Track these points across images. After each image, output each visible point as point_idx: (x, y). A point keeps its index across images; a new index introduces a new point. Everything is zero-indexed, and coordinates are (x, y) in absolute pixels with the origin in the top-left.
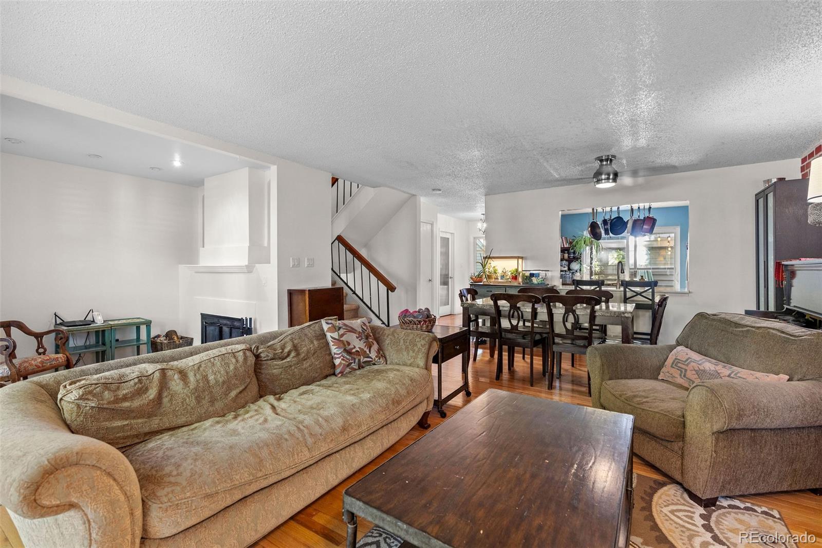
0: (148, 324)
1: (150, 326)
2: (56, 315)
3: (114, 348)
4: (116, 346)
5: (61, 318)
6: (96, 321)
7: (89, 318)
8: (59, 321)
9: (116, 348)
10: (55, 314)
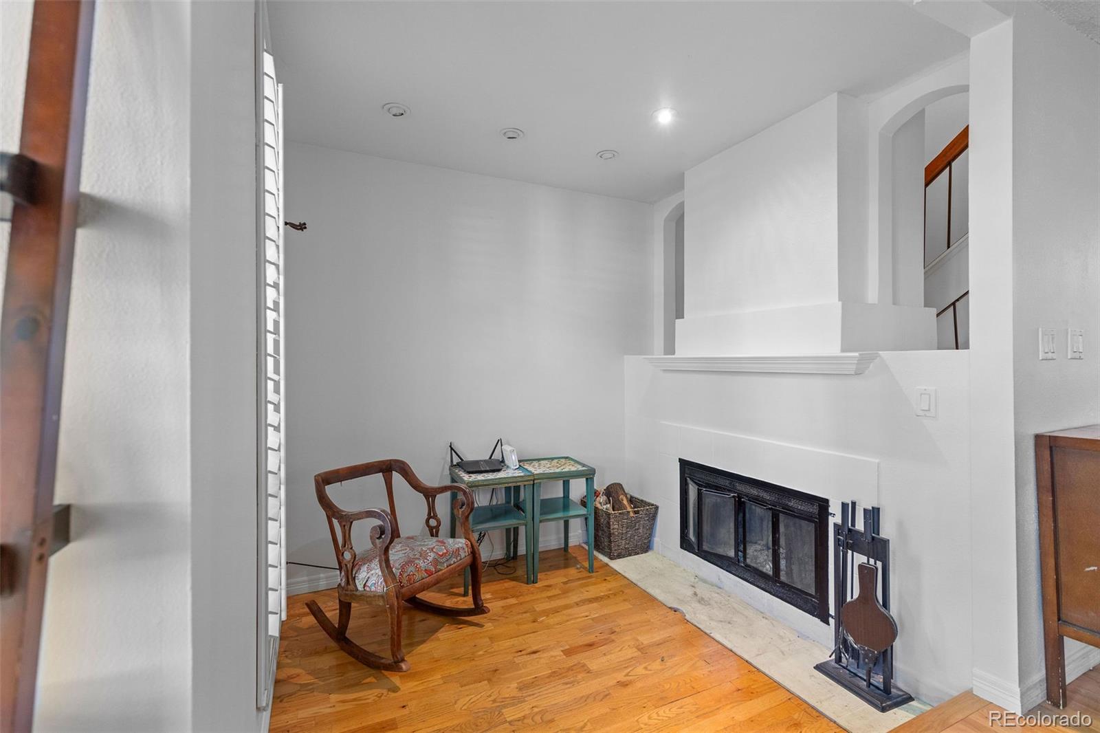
0: (589, 475)
1: (592, 479)
2: (452, 449)
3: (538, 521)
4: (541, 519)
5: (461, 456)
6: (506, 462)
7: (497, 456)
8: (456, 460)
9: (541, 522)
10: (450, 446)
